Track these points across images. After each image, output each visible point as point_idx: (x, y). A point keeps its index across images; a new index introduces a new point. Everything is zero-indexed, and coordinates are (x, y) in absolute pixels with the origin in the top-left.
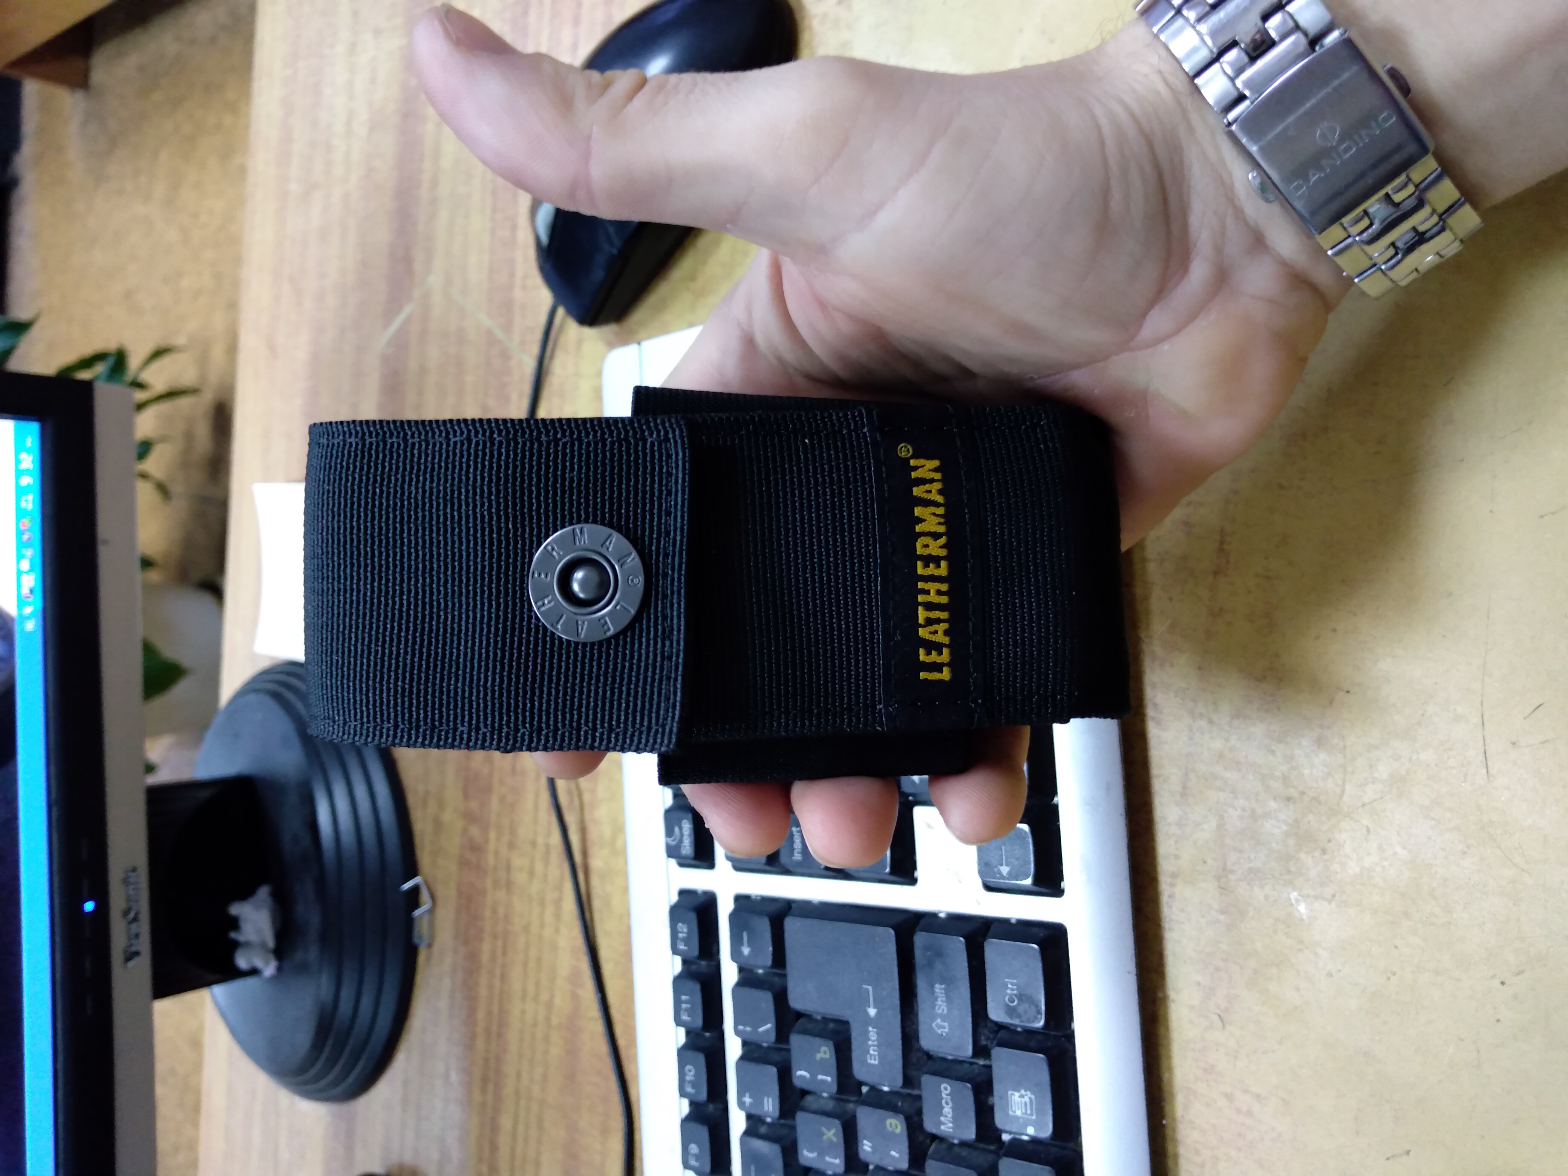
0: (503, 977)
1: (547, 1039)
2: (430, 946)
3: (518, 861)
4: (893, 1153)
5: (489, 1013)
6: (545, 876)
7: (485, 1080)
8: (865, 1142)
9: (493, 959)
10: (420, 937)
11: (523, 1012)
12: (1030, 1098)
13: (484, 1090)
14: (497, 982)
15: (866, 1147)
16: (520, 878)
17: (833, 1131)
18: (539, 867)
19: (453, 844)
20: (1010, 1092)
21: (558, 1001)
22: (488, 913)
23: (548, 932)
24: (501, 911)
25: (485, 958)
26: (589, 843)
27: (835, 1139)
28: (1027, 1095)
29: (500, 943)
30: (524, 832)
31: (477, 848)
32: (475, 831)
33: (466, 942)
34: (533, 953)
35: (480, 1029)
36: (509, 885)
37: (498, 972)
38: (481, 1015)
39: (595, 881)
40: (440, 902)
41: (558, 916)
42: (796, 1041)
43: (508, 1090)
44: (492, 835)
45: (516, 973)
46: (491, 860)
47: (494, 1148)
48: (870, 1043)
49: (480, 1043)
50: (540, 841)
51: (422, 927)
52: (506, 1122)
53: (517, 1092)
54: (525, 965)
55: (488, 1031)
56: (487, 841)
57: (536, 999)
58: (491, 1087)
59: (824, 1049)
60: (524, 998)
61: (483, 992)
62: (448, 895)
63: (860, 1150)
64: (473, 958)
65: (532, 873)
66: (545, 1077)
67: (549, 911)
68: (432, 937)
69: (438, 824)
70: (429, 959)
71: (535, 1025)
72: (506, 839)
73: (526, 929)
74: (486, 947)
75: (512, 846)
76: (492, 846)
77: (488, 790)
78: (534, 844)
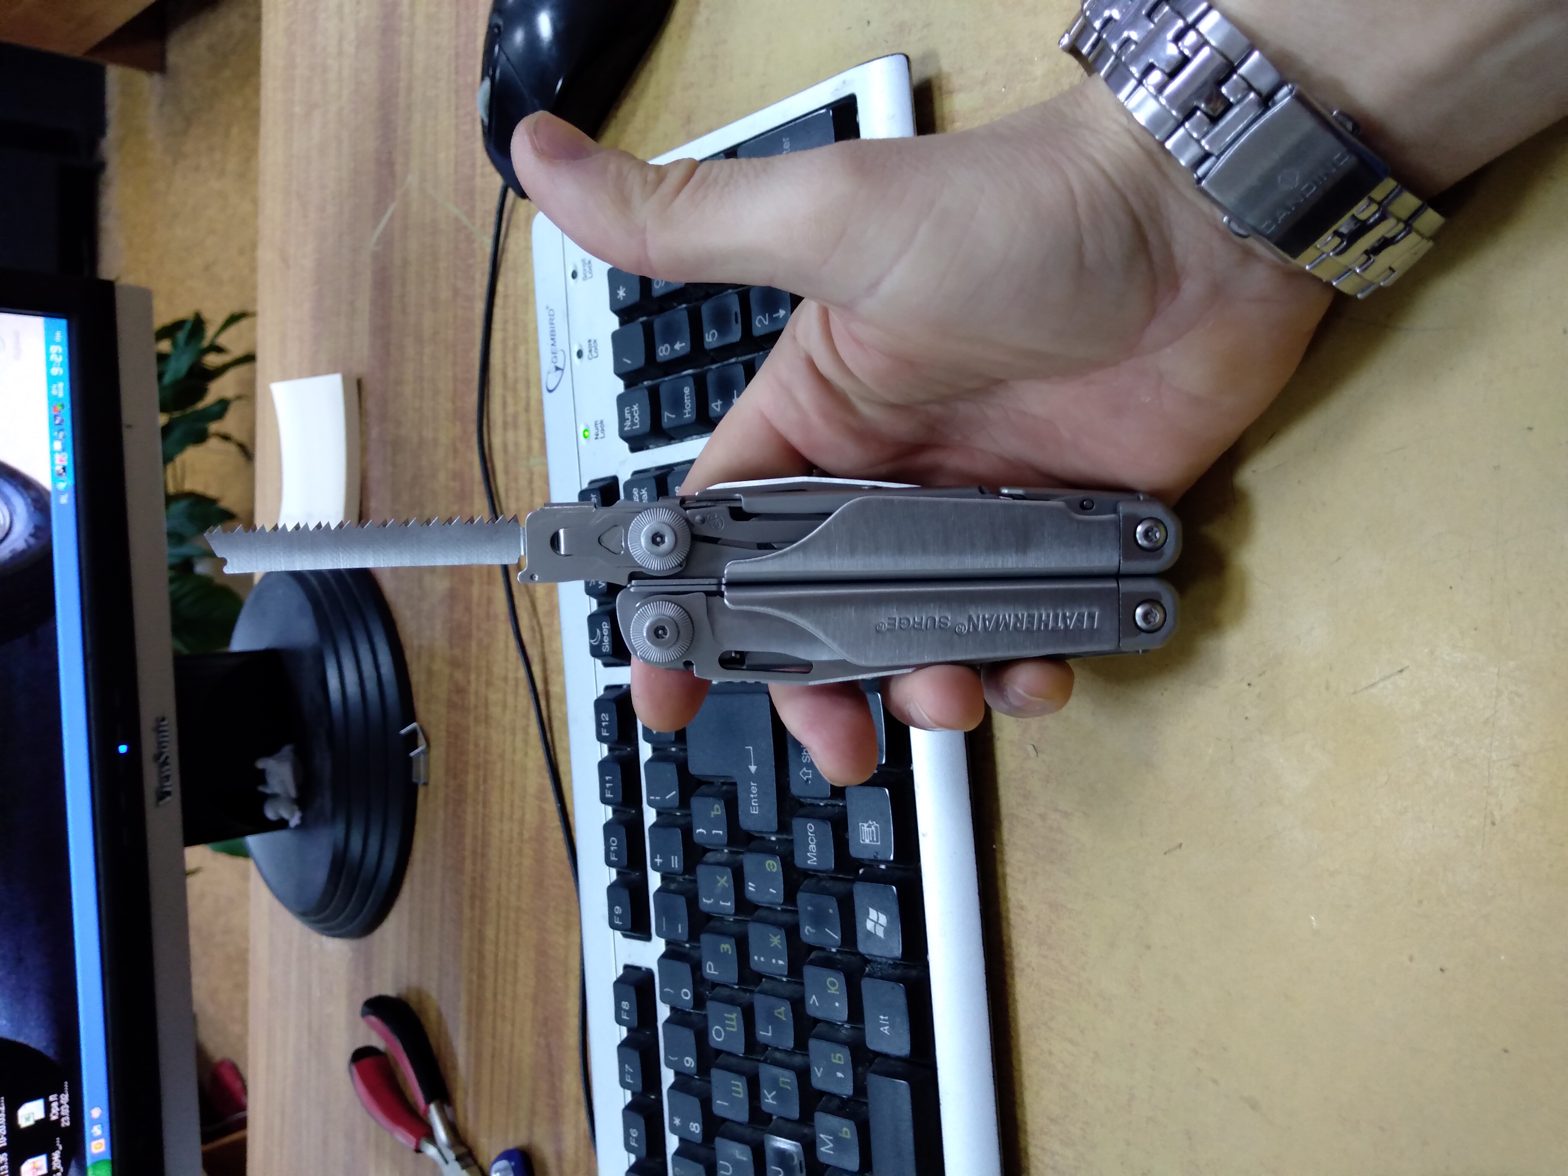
0: (485, 804)
1: (520, 852)
2: (426, 784)
3: (494, 697)
4: (771, 890)
5: (475, 837)
6: (516, 707)
7: (473, 897)
8: (750, 884)
9: (477, 788)
10: (419, 777)
11: (501, 832)
12: (876, 827)
13: (472, 908)
14: (480, 808)
15: (751, 887)
16: (495, 711)
17: (725, 878)
18: (510, 700)
19: (441, 690)
20: (860, 824)
21: (528, 817)
22: (471, 747)
23: (518, 757)
24: (482, 743)
25: (470, 788)
26: (549, 673)
27: (727, 885)
28: (873, 824)
29: (481, 773)
30: (498, 670)
31: (460, 691)
32: (459, 675)
33: (455, 777)
34: (507, 778)
35: (467, 853)
36: (487, 719)
37: (480, 798)
38: (468, 840)
39: (554, 705)
40: (432, 744)
41: (526, 741)
42: (696, 803)
43: (491, 904)
44: (473, 677)
45: (495, 797)
46: (472, 698)
47: (481, 957)
48: (752, 796)
49: (468, 866)
50: (511, 675)
51: (420, 769)
52: (490, 932)
53: (498, 903)
54: (502, 788)
55: (474, 852)
56: (469, 682)
57: (511, 818)
58: (478, 903)
59: (716, 806)
60: (501, 821)
61: (470, 818)
62: (439, 734)
63: (746, 891)
64: (460, 789)
65: (505, 706)
66: (519, 887)
67: (519, 737)
68: (428, 776)
69: (430, 673)
70: (426, 795)
71: (511, 842)
72: (483, 678)
73: (502, 757)
74: (471, 778)
75: (488, 684)
76: (473, 687)
77: (469, 636)
78: (506, 679)
